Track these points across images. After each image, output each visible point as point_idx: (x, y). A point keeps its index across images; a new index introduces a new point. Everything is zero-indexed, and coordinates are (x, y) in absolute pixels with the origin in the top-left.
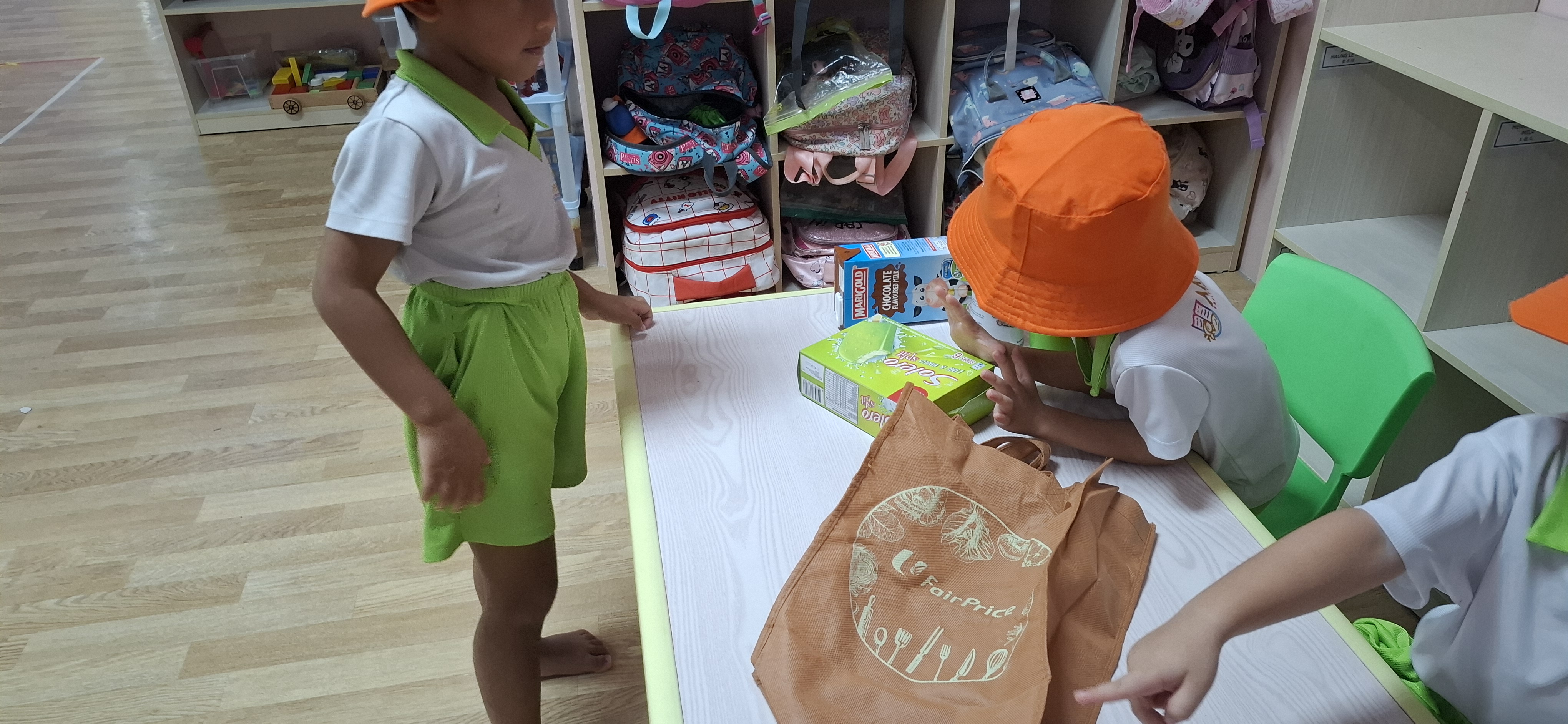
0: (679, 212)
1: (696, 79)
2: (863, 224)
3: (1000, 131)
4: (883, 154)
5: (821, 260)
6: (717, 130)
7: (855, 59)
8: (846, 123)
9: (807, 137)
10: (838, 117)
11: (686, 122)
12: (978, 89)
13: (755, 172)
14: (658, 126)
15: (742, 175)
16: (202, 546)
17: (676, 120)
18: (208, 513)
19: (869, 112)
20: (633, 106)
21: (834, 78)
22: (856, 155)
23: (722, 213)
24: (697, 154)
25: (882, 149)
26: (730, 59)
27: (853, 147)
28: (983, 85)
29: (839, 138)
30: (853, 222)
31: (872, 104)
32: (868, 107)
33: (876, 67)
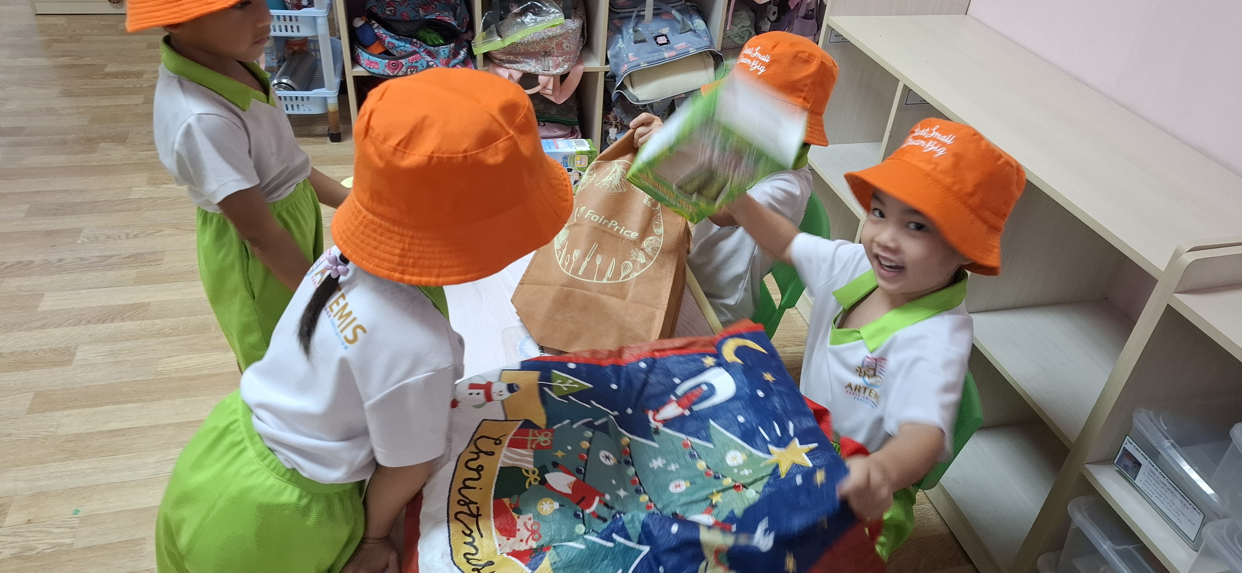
1: (424, 9)
2: (546, 123)
3: (640, 65)
4: (558, 75)
6: (436, 48)
7: (540, 5)
8: (532, 50)
9: (504, 58)
10: (526, 45)
11: (415, 40)
12: (628, 33)
14: (394, 41)
16: (42, 327)
17: (407, 38)
18: (47, 304)
19: (548, 43)
20: (376, 25)
21: (524, 17)
22: (539, 74)
25: (558, 71)
27: (537, 68)
28: (631, 31)
29: (528, 60)
31: (550, 38)
32: (547, 40)
33: (553, 12)
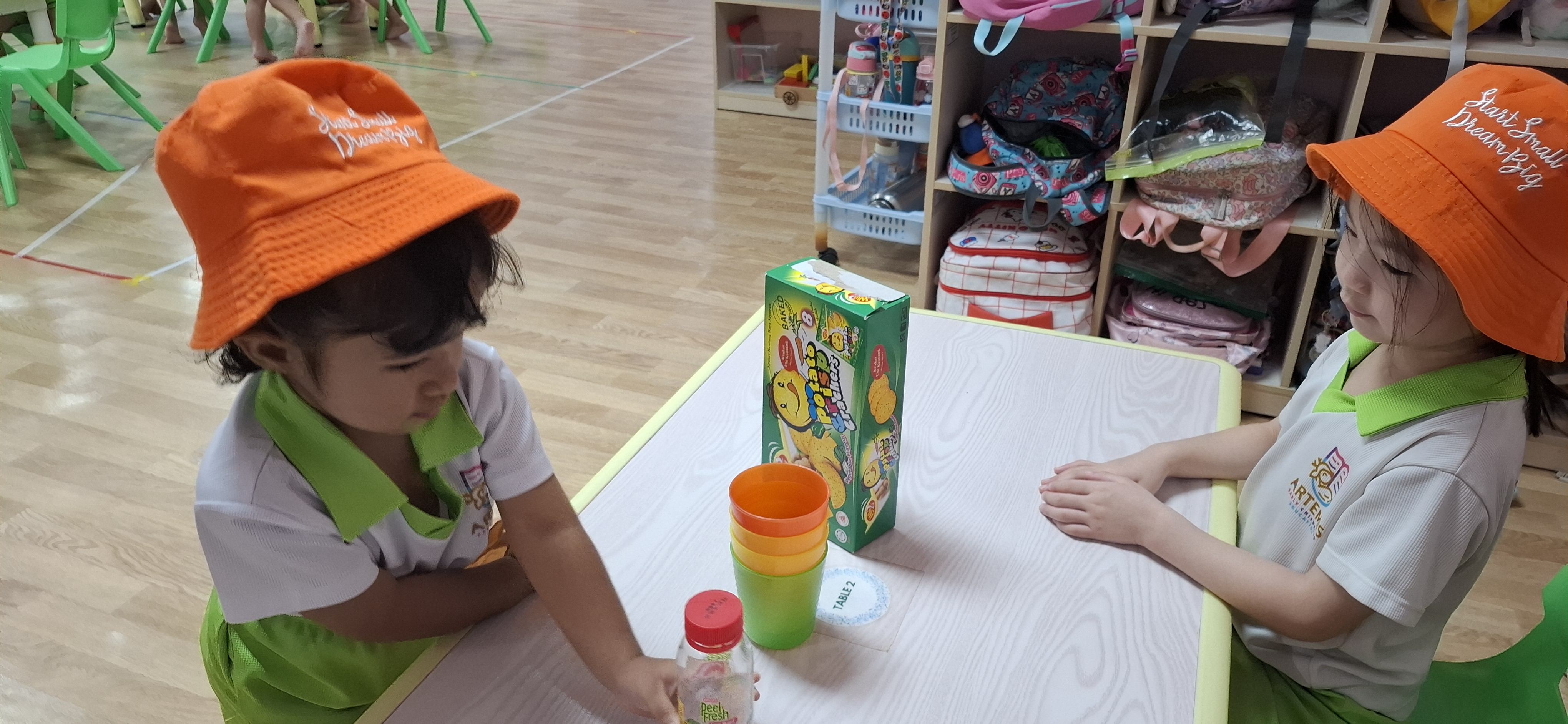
0: (999, 241)
1: (1061, 111)
2: (1208, 306)
4: (1238, 230)
5: (1142, 331)
6: (1049, 163)
7: (1232, 118)
8: (1203, 186)
9: (1155, 192)
10: (1192, 176)
11: (1028, 151)
13: (1081, 215)
14: (1001, 149)
15: (1065, 216)
17: (1019, 147)
19: (1230, 177)
20: (987, 127)
21: (1199, 134)
22: (1205, 223)
23: (1040, 252)
24: (1022, 183)
25: (1240, 223)
26: (1107, 98)
27: (1204, 213)
29: (1191, 200)
30: (1196, 300)
31: (1235, 170)
32: (1229, 172)
33: (1249, 130)
